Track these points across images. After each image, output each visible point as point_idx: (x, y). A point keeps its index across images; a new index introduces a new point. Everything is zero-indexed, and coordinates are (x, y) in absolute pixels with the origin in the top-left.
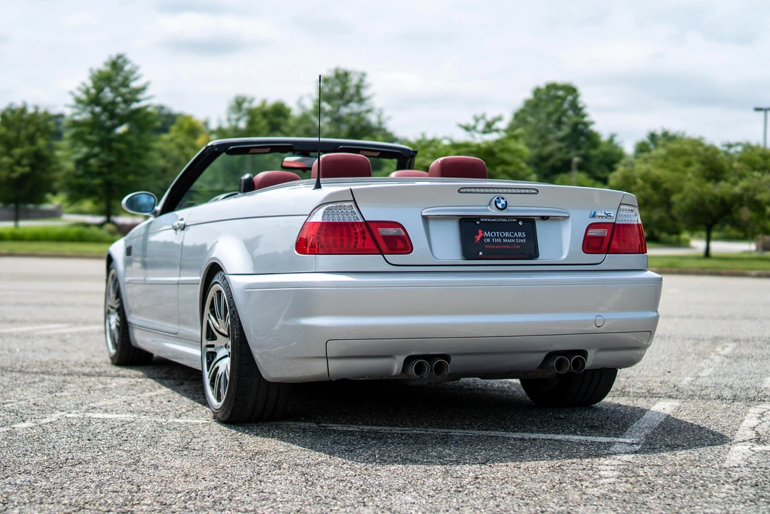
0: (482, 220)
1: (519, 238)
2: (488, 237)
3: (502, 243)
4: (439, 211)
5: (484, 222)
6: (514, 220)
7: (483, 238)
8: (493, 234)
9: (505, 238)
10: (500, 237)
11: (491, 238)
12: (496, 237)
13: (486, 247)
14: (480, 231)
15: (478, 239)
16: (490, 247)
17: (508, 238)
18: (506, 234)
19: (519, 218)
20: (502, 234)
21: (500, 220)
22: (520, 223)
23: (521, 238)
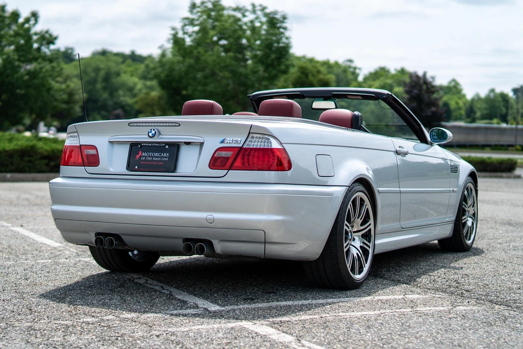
0: (143, 144)
1: (164, 157)
2: (144, 156)
3: (153, 161)
4: (118, 138)
5: (144, 146)
6: (163, 145)
7: (141, 156)
8: (148, 154)
9: (155, 157)
10: (152, 156)
11: (146, 156)
12: (149, 157)
13: (142, 163)
14: (140, 152)
15: (138, 157)
16: (144, 163)
17: (157, 157)
18: (156, 154)
19: (166, 143)
20: (154, 155)
21: (154, 145)
22: (167, 147)
23: (165, 157)
